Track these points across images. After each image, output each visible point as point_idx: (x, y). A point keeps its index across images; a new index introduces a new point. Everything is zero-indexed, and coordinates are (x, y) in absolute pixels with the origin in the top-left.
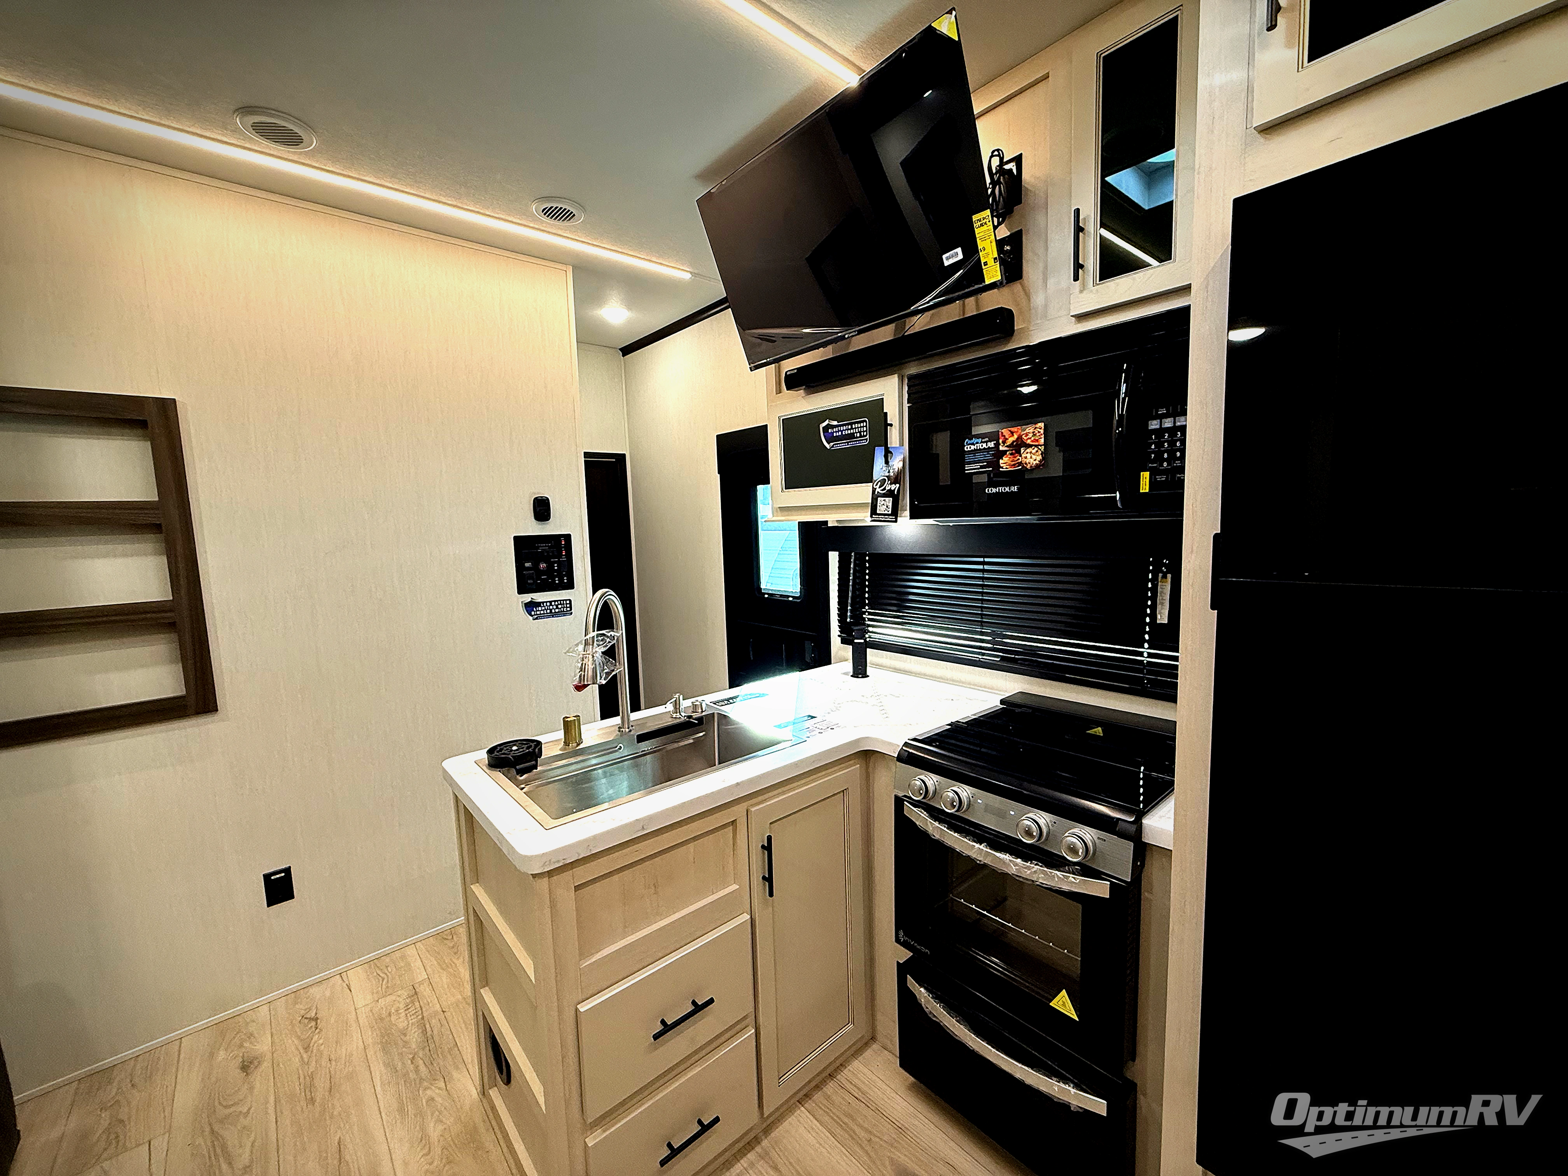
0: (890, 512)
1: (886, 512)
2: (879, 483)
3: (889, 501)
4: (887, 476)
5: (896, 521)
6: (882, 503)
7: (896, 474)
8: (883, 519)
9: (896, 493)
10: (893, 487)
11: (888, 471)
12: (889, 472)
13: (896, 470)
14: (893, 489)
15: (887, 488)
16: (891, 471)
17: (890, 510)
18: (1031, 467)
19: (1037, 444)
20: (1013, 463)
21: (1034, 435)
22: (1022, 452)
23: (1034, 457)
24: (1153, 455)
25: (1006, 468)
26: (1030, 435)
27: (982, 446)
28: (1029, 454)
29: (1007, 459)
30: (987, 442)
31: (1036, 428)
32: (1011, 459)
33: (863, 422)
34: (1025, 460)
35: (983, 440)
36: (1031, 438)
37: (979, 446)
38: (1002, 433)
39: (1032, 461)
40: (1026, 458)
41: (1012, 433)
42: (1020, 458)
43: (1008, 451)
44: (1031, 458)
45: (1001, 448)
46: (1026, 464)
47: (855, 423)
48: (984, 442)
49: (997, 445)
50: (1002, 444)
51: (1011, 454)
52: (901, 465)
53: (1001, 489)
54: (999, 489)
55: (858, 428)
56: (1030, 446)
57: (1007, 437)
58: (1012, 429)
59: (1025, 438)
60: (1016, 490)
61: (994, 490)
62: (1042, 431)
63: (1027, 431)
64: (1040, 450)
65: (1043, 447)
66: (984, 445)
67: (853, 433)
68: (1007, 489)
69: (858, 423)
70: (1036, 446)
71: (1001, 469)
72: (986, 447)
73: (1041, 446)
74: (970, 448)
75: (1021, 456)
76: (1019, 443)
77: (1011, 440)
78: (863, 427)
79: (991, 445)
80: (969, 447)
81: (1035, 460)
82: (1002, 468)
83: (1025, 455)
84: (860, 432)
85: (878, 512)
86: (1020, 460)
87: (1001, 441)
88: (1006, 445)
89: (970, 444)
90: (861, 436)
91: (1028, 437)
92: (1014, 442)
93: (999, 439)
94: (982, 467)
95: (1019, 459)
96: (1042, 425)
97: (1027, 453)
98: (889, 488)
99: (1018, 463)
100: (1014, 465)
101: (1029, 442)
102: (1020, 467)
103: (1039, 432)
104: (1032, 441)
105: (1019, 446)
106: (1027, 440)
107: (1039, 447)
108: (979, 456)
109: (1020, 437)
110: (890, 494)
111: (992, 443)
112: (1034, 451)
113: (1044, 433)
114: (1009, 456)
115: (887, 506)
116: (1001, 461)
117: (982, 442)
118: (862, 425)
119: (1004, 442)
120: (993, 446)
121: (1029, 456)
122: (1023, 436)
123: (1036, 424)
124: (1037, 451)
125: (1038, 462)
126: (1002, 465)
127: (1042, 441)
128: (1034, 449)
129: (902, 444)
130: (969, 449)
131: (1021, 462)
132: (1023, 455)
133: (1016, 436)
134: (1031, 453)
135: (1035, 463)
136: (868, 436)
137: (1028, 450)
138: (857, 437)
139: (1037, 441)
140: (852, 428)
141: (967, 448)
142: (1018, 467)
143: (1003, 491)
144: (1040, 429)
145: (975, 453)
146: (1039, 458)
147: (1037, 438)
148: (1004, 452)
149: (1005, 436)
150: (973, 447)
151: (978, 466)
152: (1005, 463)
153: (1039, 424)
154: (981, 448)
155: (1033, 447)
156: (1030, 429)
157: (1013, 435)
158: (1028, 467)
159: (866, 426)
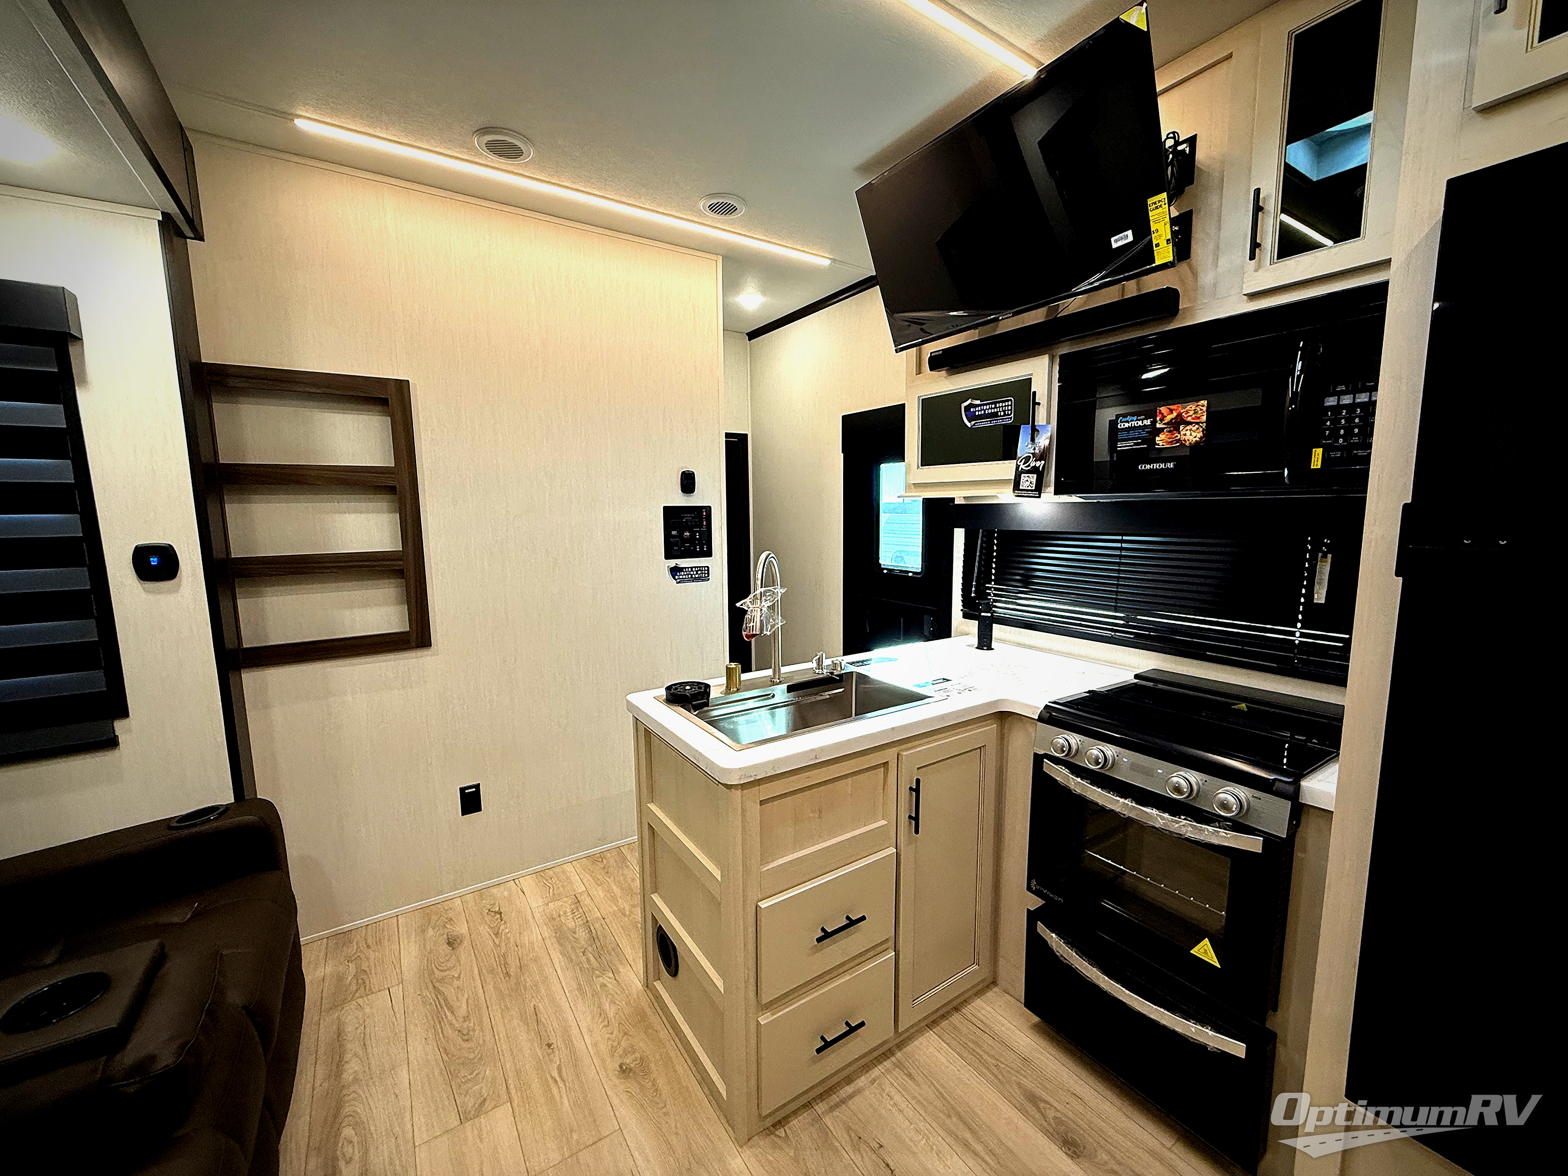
0: (1034, 488)
1: (1030, 488)
2: (1024, 460)
3: (1033, 478)
4: (1032, 454)
5: (1039, 497)
6: (1026, 479)
7: (1042, 451)
8: (1026, 495)
9: (1041, 470)
10: (1038, 464)
11: (1033, 448)
12: (1035, 449)
13: (1042, 447)
14: (1037, 465)
15: (1031, 465)
16: (1037, 448)
17: (1034, 485)
18: (1190, 443)
19: (1198, 421)
20: (1171, 440)
21: (1195, 412)
22: (1181, 430)
23: (1194, 434)
24: (1328, 432)
25: (1163, 445)
26: (1191, 413)
27: (1137, 423)
28: (1189, 431)
29: (1165, 436)
30: (1142, 420)
31: (1198, 405)
32: (1168, 436)
33: (1008, 401)
34: (1184, 437)
35: (1139, 418)
36: (1191, 416)
37: (1134, 424)
38: (1160, 411)
39: (1191, 437)
40: (1185, 435)
41: (1171, 411)
42: (1179, 435)
43: (1166, 428)
44: (1191, 435)
45: (1158, 426)
46: (1185, 440)
47: (999, 402)
48: (1139, 420)
49: (1154, 423)
50: (1159, 422)
51: (1169, 432)
52: (1047, 442)
53: (1156, 466)
54: (1153, 466)
55: (1002, 407)
56: (1190, 423)
57: (1165, 414)
58: (1171, 407)
59: (1185, 416)
60: (1172, 466)
61: (1148, 467)
62: (1205, 409)
63: (1188, 408)
64: (1202, 427)
65: (1205, 424)
66: (1140, 423)
67: (997, 412)
68: (1162, 466)
69: (1002, 402)
70: (1197, 423)
71: (1156, 446)
72: (1141, 425)
73: (1202, 423)
74: (1124, 425)
75: (1179, 433)
76: (1179, 420)
77: (1169, 418)
78: (1008, 406)
79: (1148, 422)
80: (1122, 424)
81: (1195, 437)
82: (1158, 445)
83: (1184, 433)
84: (1004, 411)
85: (1021, 488)
86: (1179, 437)
87: (1158, 419)
88: (1163, 422)
89: (1124, 422)
90: (1005, 415)
91: (1189, 414)
92: (1172, 419)
93: (1157, 416)
94: (1135, 444)
95: (1177, 436)
96: (1205, 403)
97: (1187, 430)
98: (1034, 465)
99: (1175, 440)
100: (1171, 442)
101: (1189, 419)
102: (1178, 444)
103: (1201, 410)
104: (1193, 419)
105: (1177, 424)
106: (1187, 417)
107: (1201, 424)
108: (1132, 434)
109: (1179, 415)
110: (1034, 470)
111: (1149, 420)
112: (1194, 428)
113: (1206, 411)
114: (1167, 434)
115: (1031, 483)
116: (1157, 438)
117: (1137, 420)
118: (1007, 404)
119: (1161, 420)
120: (1149, 423)
121: (1188, 433)
122: (1183, 414)
123: (1198, 401)
124: (1198, 429)
125: (1198, 439)
126: (1157, 442)
127: (1204, 418)
128: (1194, 426)
129: (1048, 422)
130: (1122, 427)
131: (1180, 439)
132: (1182, 433)
133: (1175, 414)
134: (1191, 430)
135: (1194, 440)
136: (1012, 415)
137: (1188, 428)
138: (1001, 416)
139: (1199, 418)
140: (996, 407)
141: (1121, 426)
142: (1175, 444)
143: (1158, 467)
144: (1203, 406)
145: (1129, 431)
146: (1200, 435)
147: (1198, 416)
148: (1162, 430)
149: (1163, 414)
150: (1127, 425)
151: (1131, 443)
152: (1161, 440)
153: (1202, 402)
154: (1136, 425)
155: (1194, 424)
156: (1191, 407)
157: (1172, 413)
158: (1187, 444)
159: (1011, 405)
